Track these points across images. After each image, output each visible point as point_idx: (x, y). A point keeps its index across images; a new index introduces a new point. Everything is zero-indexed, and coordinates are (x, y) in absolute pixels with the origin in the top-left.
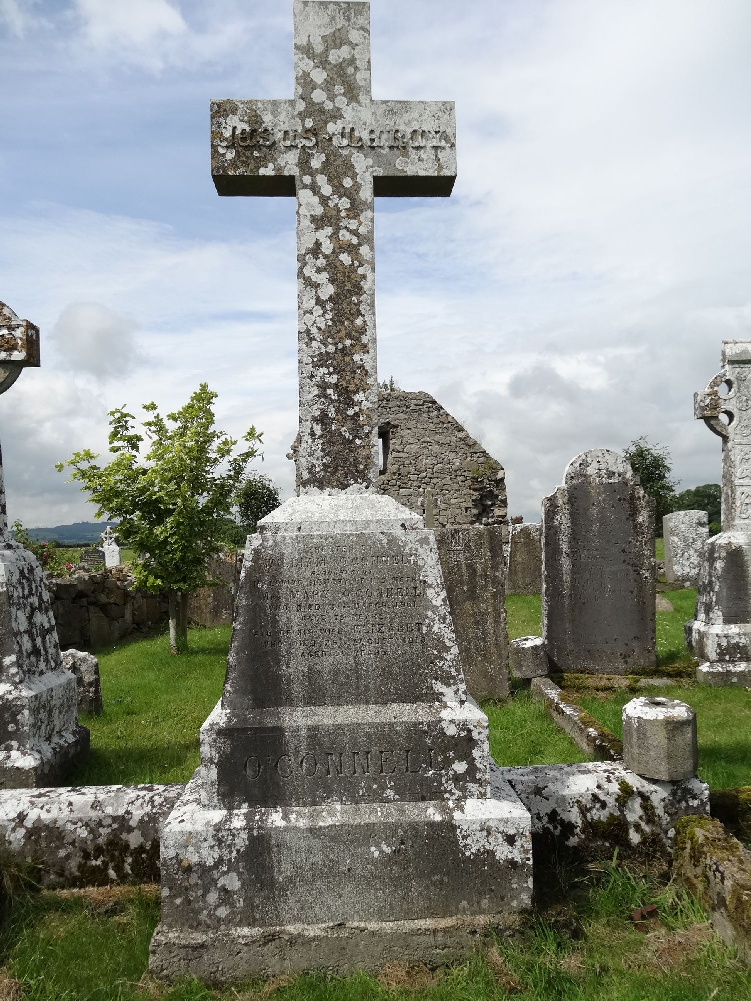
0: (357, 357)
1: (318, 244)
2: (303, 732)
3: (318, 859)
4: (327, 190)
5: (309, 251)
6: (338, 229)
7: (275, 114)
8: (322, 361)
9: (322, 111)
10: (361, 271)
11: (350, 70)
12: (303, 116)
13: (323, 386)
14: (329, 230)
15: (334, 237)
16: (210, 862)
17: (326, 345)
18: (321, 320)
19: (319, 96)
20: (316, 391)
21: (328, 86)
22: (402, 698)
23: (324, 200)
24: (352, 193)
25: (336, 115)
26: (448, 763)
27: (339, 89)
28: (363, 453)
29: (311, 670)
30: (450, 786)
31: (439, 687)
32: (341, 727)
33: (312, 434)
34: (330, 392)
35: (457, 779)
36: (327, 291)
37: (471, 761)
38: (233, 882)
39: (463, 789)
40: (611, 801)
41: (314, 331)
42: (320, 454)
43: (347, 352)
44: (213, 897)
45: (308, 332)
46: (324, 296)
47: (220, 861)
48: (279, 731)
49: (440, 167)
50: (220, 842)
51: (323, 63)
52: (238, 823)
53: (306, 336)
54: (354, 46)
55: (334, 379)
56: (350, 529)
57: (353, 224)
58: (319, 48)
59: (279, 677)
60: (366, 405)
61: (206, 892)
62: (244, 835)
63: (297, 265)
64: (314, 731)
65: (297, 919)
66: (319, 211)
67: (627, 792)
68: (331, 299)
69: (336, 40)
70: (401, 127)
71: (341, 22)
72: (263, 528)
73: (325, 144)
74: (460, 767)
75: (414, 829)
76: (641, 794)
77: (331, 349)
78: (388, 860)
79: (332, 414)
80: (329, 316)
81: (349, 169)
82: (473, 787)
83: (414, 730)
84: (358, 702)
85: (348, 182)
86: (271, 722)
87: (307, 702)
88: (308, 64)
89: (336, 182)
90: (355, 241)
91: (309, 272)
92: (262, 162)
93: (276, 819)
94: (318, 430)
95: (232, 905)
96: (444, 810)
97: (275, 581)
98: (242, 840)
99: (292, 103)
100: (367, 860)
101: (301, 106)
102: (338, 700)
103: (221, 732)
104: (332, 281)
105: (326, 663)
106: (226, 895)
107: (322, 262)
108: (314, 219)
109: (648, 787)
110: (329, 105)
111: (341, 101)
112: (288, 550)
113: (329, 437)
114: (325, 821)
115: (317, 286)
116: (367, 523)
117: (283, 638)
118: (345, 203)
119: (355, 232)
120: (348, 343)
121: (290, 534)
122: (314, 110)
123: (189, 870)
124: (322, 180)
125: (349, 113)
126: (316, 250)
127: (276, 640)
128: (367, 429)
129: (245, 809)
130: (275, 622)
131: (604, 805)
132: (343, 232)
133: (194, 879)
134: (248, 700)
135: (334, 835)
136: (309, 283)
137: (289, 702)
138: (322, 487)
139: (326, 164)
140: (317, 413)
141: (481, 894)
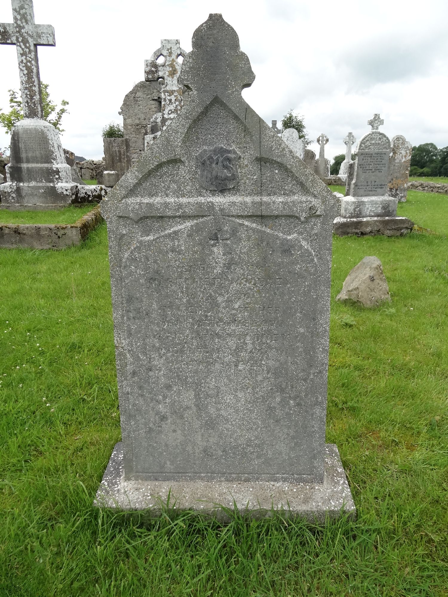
0: (33, 88)
1: (22, 60)
2: (26, 168)
3: (30, 192)
4: (23, 47)
5: (21, 62)
6: (26, 56)
7: (9, 26)
8: (26, 88)
9: (20, 26)
10: (32, 67)
11: (26, 16)
12: (16, 27)
13: (26, 94)
14: (24, 57)
15: (26, 59)
16: (9, 191)
17: (26, 85)
18: (25, 79)
19: (19, 22)
20: (25, 96)
21: (21, 20)
22: (45, 163)
23: (23, 49)
24: (29, 48)
25: (24, 27)
26: (55, 176)
27: (23, 21)
28: (36, 110)
29: (27, 156)
30: (55, 180)
31: (53, 161)
32: (33, 167)
33: (25, 106)
34: (28, 96)
35: (56, 179)
36: (26, 72)
37: (59, 175)
38: (14, 195)
39: (58, 181)
40: (98, 191)
41: (24, 82)
42: (27, 110)
43: (31, 87)
44: (11, 198)
45: (22, 82)
46: (25, 73)
47: (11, 191)
48: (21, 168)
49: (48, 42)
50: (11, 188)
51: (19, 14)
52: (14, 184)
53: (22, 83)
54: (26, 9)
55: (29, 93)
56: (33, 127)
57: (30, 56)
58: (18, 10)
59: (20, 157)
60: (36, 99)
61: (9, 197)
62: (15, 187)
63: (18, 65)
64: (28, 168)
65: (27, 203)
66: (22, 52)
67: (101, 189)
68: (27, 74)
69: (22, 8)
70: (39, 31)
71: (22, 3)
72: (15, 126)
73: (22, 35)
74: (57, 176)
75: (48, 187)
76: (104, 189)
77: (28, 86)
78: (43, 193)
79: (29, 101)
80: (26, 78)
81: (28, 42)
82: (60, 180)
83: (47, 169)
84: (37, 163)
85: (28, 45)
86: (19, 166)
87: (26, 162)
88: (16, 14)
89: (25, 45)
90: (31, 60)
91: (21, 67)
92: (8, 39)
93: (21, 184)
94: (26, 105)
95: (14, 200)
96: (54, 184)
97: (18, 138)
98: (15, 188)
99: (13, 24)
100: (39, 192)
101: (15, 25)
102: (33, 162)
103: (10, 167)
104: (26, 69)
105: (30, 155)
106: (13, 198)
107: (24, 65)
108: (21, 54)
109: (106, 188)
110: (21, 25)
111: (24, 24)
112: (20, 131)
113: (29, 107)
114: (31, 185)
115: (23, 71)
116: (36, 126)
117: (21, 149)
118: (27, 50)
119: (30, 58)
120: (31, 84)
121: (20, 128)
122: (18, 26)
123: (6, 192)
124: (22, 44)
125: (26, 26)
126: (22, 62)
127: (19, 150)
128: (37, 105)
129: (16, 182)
130: (19, 146)
131: (97, 191)
132: (28, 57)
133: (7, 194)
134: (15, 161)
135: (33, 188)
136: (21, 70)
137: (23, 162)
138: (28, 118)
139: (22, 40)
140: (26, 101)
141: (61, 200)
